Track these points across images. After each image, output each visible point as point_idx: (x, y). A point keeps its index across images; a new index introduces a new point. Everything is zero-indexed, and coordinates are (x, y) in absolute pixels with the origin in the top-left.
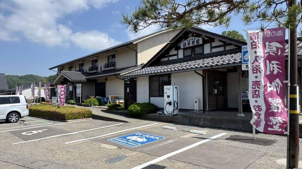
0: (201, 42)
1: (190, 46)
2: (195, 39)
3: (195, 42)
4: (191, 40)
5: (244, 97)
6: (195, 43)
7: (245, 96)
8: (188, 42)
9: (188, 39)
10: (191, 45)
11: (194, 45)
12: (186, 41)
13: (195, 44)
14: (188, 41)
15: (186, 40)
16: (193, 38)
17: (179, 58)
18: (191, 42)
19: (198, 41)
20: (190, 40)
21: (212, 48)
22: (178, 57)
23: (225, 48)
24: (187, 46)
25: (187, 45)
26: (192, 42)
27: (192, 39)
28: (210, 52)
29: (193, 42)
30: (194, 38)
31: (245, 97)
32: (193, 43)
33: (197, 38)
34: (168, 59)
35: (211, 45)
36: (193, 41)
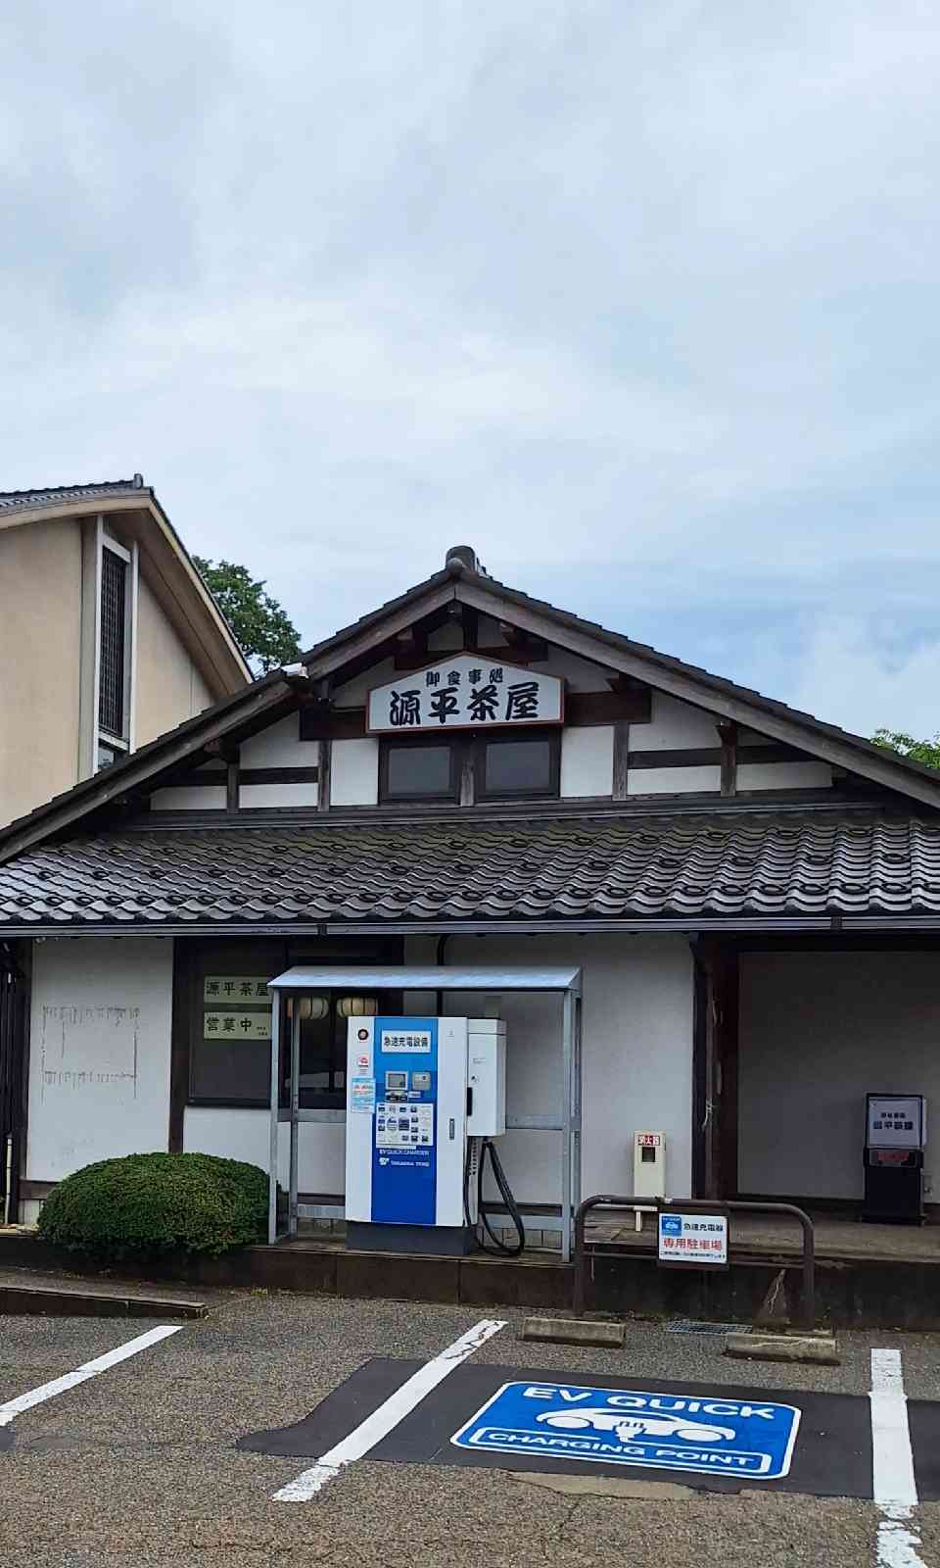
0: (548, 708)
1: (451, 721)
2: (496, 676)
3: (503, 698)
4: (464, 678)
5: (888, 1125)
6: (495, 710)
7: (893, 1120)
8: (434, 689)
9: (443, 669)
10: (462, 718)
11: (488, 720)
12: (416, 681)
13: (500, 716)
14: (433, 679)
15: (422, 676)
16: (486, 667)
17: (336, 800)
18: (463, 696)
19: (523, 697)
20: (454, 677)
21: (628, 760)
22: (324, 792)
23: (728, 778)
24: (428, 721)
25: (425, 710)
26: (477, 696)
27: (475, 676)
28: (607, 790)
29: (483, 700)
30: (496, 666)
31: (898, 1126)
32: (483, 709)
33: (514, 676)
34: (233, 798)
35: (621, 740)
36: (479, 687)
